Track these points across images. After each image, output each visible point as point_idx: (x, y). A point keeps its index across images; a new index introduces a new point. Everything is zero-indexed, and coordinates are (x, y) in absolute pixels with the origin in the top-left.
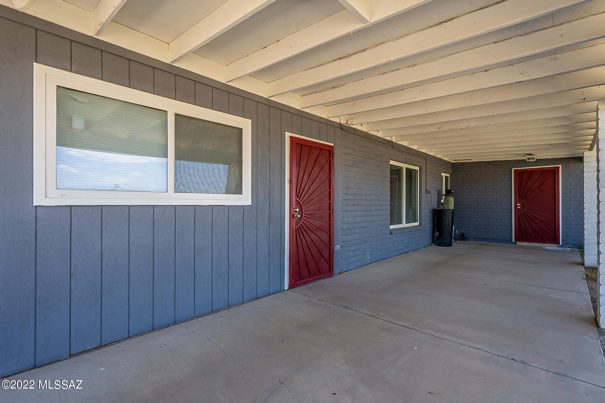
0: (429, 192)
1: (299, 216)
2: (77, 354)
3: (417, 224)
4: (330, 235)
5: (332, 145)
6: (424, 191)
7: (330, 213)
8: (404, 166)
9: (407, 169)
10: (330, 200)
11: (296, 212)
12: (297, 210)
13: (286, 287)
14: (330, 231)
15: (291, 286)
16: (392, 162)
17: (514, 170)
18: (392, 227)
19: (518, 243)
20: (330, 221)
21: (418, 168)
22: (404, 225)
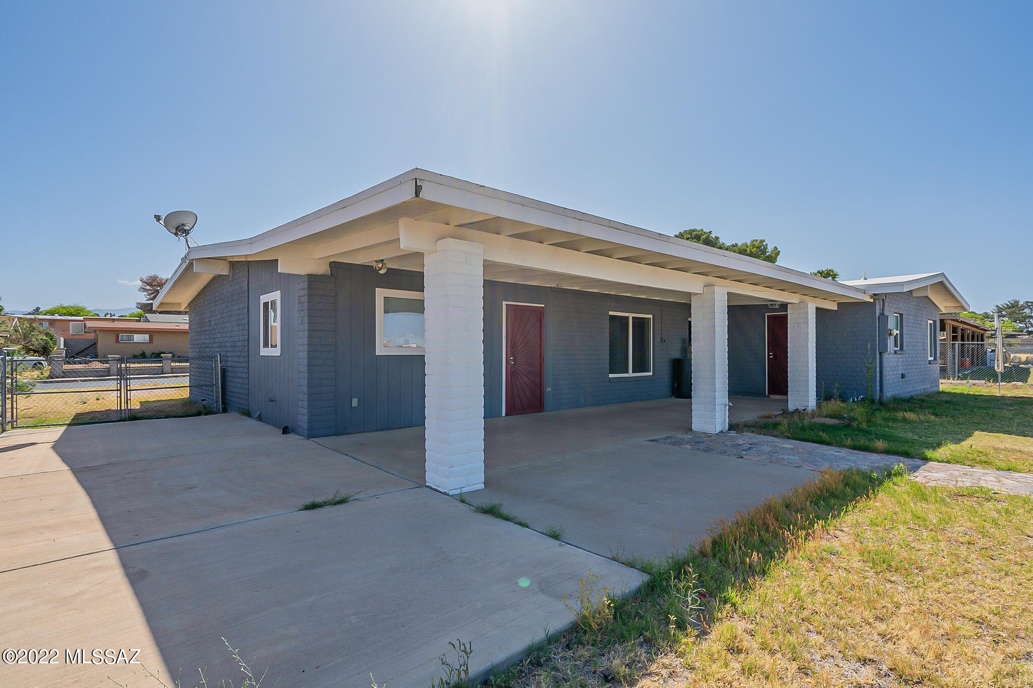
0: (664, 341)
1: (513, 363)
2: (390, 429)
3: (651, 374)
4: (541, 379)
5: (543, 306)
6: (658, 340)
7: (541, 361)
8: (631, 316)
9: (633, 318)
10: (541, 350)
11: (511, 359)
12: (512, 358)
13: (504, 414)
14: (541, 375)
15: (507, 414)
16: (611, 313)
17: (767, 315)
18: (611, 376)
19: (772, 396)
20: (541, 367)
21: (651, 316)
22: (631, 374)
